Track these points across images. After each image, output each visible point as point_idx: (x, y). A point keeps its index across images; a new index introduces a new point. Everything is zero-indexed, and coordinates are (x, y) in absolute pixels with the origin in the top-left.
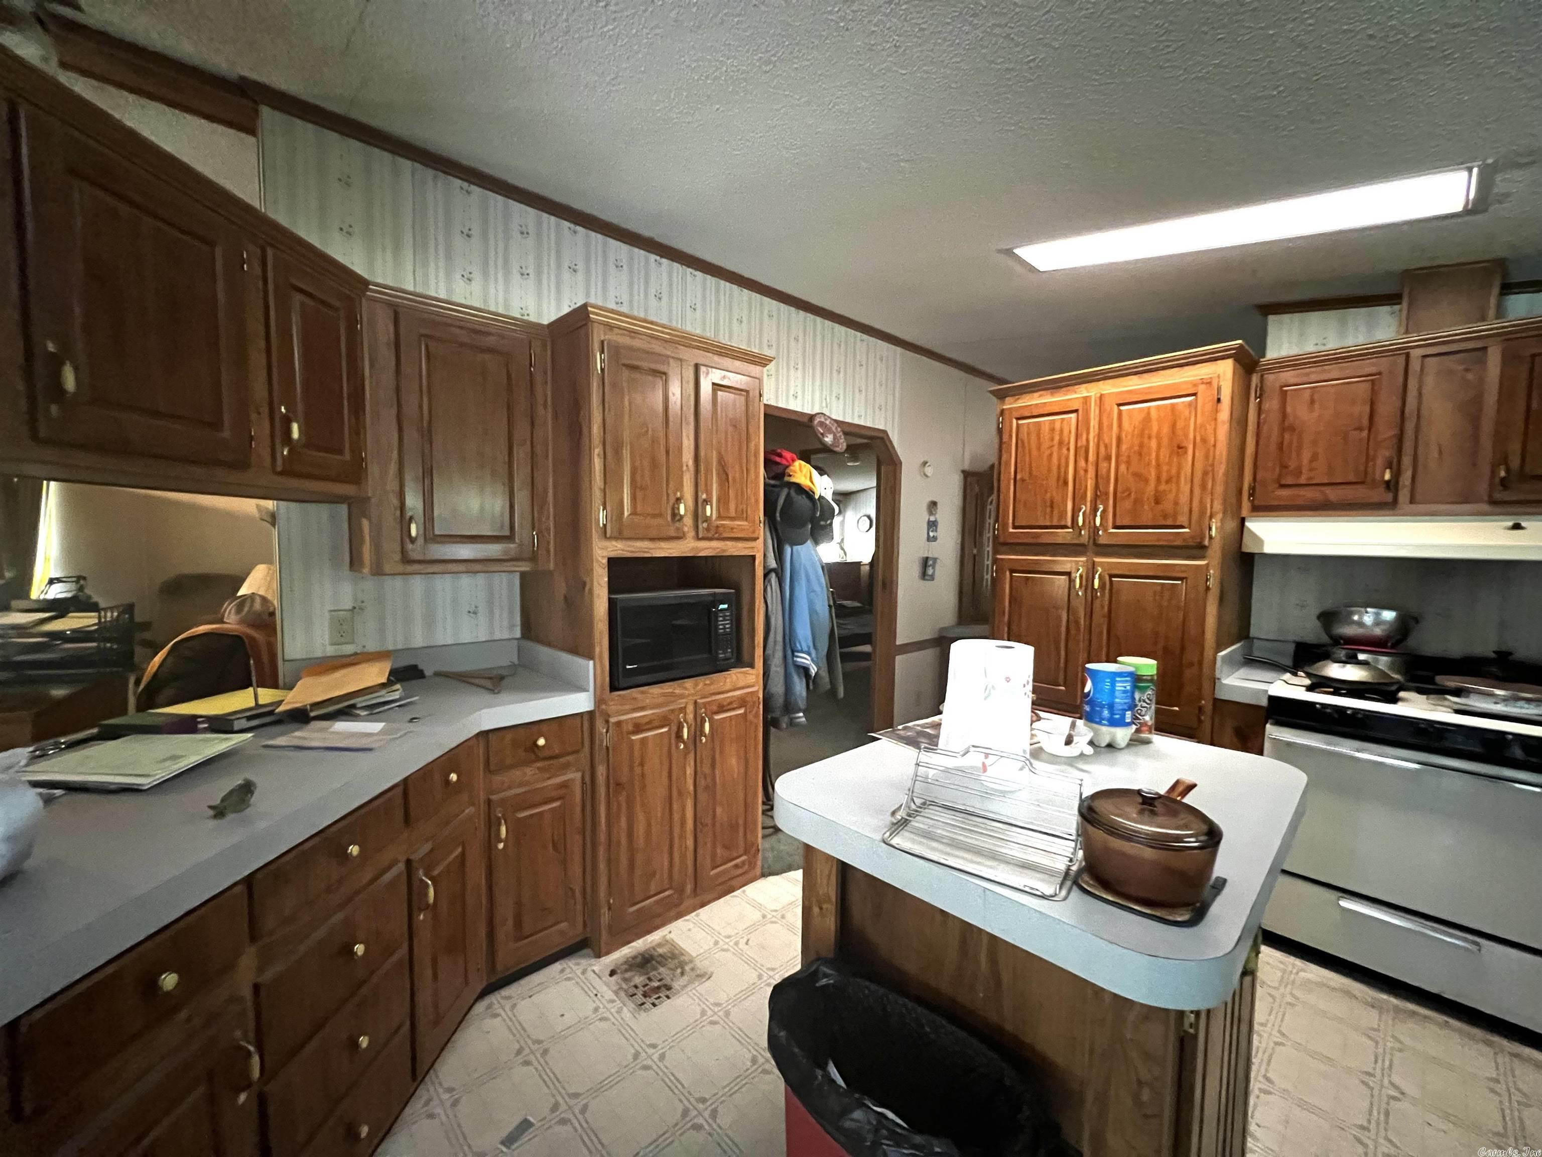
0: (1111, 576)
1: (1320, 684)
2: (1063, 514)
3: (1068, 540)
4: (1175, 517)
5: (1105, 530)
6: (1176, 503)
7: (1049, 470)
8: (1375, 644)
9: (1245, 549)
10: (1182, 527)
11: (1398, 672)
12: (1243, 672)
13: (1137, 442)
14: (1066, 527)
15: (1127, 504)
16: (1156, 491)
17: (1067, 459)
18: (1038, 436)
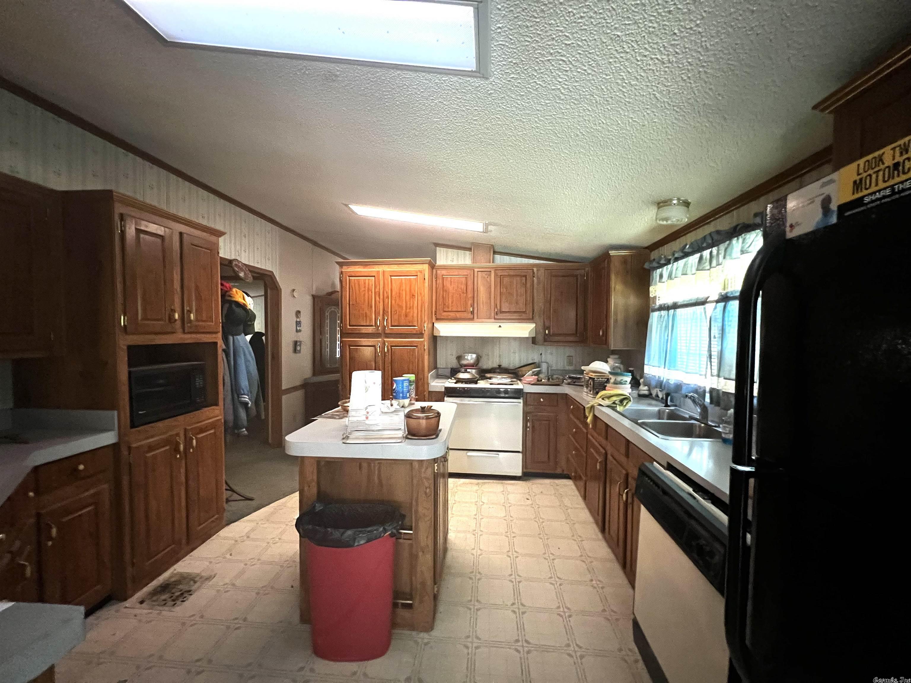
0: (391, 346)
1: (459, 381)
2: (371, 320)
3: (374, 331)
4: (412, 322)
5: (388, 327)
6: (413, 316)
7: (364, 301)
8: (472, 366)
9: (435, 335)
10: (415, 326)
11: (477, 374)
12: (437, 380)
13: (398, 292)
14: (372, 326)
15: (396, 317)
16: (406, 312)
17: (372, 296)
18: (359, 285)
